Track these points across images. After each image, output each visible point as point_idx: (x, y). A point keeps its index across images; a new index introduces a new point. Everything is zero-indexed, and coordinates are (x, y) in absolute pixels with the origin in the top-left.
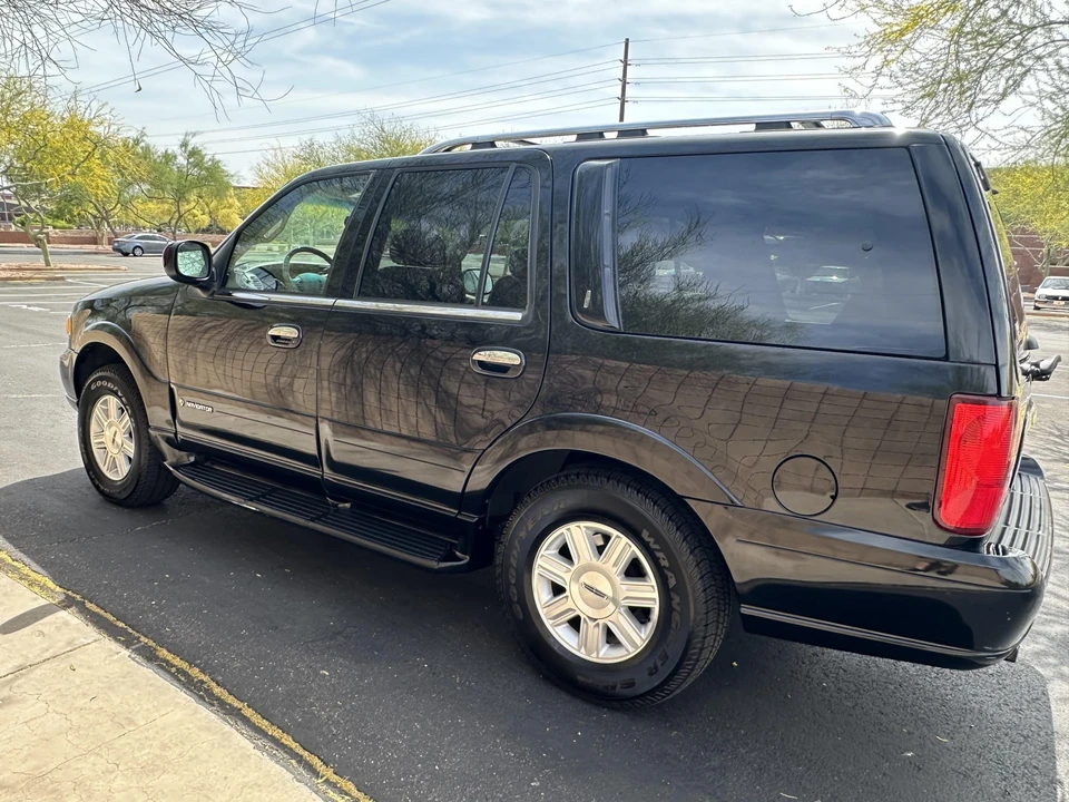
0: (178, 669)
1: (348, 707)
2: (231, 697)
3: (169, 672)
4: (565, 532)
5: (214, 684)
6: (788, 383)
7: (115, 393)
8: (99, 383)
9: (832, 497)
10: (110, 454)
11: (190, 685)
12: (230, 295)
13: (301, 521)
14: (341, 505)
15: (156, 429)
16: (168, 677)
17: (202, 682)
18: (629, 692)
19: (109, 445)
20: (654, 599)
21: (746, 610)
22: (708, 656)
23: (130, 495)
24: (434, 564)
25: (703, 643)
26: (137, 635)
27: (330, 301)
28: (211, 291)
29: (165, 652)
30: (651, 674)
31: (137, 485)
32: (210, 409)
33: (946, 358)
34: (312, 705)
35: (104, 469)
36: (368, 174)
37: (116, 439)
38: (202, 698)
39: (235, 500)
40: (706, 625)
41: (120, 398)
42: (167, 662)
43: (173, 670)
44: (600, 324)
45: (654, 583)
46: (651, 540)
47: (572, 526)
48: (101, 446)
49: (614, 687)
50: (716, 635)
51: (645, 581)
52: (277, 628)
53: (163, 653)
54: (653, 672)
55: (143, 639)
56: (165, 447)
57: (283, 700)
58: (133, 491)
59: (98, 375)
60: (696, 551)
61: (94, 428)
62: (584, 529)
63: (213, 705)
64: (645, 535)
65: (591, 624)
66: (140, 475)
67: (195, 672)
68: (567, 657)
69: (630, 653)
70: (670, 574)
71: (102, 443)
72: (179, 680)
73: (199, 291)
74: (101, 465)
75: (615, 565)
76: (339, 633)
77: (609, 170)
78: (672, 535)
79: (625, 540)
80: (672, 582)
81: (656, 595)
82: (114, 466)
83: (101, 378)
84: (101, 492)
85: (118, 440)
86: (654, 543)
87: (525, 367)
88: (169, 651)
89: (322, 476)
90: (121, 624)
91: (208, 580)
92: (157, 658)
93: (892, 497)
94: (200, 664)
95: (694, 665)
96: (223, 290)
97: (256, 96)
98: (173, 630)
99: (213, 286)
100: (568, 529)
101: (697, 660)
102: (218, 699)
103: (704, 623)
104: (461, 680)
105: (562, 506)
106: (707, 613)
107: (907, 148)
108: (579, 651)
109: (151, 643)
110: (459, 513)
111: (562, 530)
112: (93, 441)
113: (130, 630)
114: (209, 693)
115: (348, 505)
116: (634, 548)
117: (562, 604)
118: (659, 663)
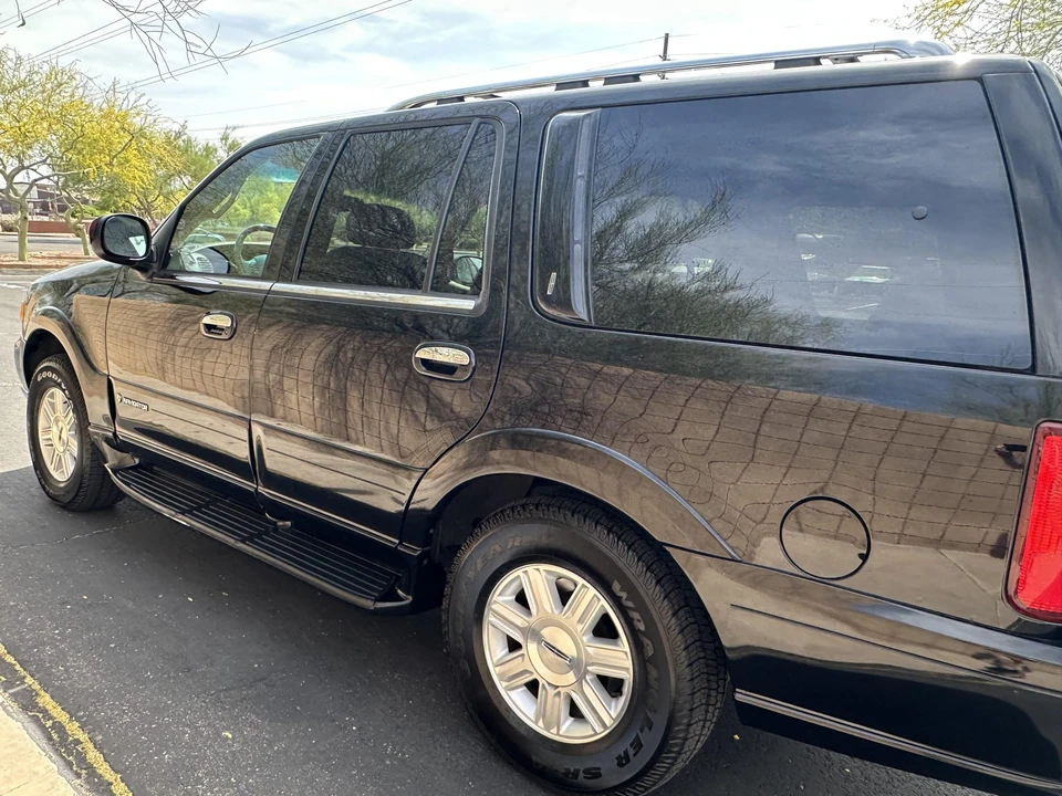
0: (54, 723)
1: (242, 787)
2: (106, 766)
3: (42, 727)
4: (522, 575)
5: (91, 746)
6: (815, 397)
7: (59, 385)
8: (44, 374)
9: (861, 556)
10: (57, 452)
11: (61, 744)
12: (173, 277)
13: (231, 541)
14: (280, 523)
15: (97, 427)
16: (38, 734)
17: (78, 742)
18: (592, 783)
19: (56, 441)
20: (627, 669)
21: (742, 696)
22: (694, 746)
23: (74, 498)
24: (369, 604)
25: (687, 731)
26: (23, 673)
27: (266, 285)
28: (150, 273)
29: (47, 697)
30: (620, 765)
31: (80, 487)
32: (145, 407)
33: (1033, 370)
34: (199, 781)
35: (51, 468)
36: (318, 137)
37: (63, 436)
38: (70, 765)
39: (166, 512)
40: (692, 710)
41: (64, 390)
42: (45, 711)
43: (49, 723)
44: (564, 316)
45: (627, 649)
46: (624, 595)
47: (530, 568)
48: (50, 443)
49: (576, 774)
50: (705, 720)
51: (617, 645)
52: (189, 670)
53: (45, 700)
54: (623, 761)
55: (29, 680)
56: (106, 447)
57: (165, 774)
58: (76, 495)
59: (45, 365)
60: (681, 613)
61: (42, 423)
62: (544, 574)
63: (78, 776)
64: (616, 587)
65: (551, 692)
66: (82, 476)
67: (73, 729)
68: (522, 731)
69: (596, 734)
70: (646, 641)
71: (49, 439)
72: (50, 739)
73: (138, 273)
74: (48, 463)
75: (580, 621)
76: (260, 680)
77: (587, 121)
78: (650, 591)
79: (592, 591)
80: (650, 651)
81: (629, 664)
82: (59, 466)
83: (47, 369)
84: (47, 493)
85: (64, 436)
86: (627, 599)
87: (474, 369)
88: (52, 697)
89: (256, 489)
90: (10, 659)
91: (131, 605)
92: (35, 706)
93: (937, 549)
94: (82, 717)
95: (675, 759)
96: (162, 273)
97: (209, 52)
98: (67, 670)
99: (151, 267)
100: (526, 572)
101: (679, 753)
102: (90, 768)
103: (688, 706)
104: (393, 750)
105: (516, 544)
106: (693, 694)
107: (980, 80)
108: (536, 723)
109: (36, 686)
110: (400, 543)
111: (518, 572)
112: (41, 437)
113: (18, 667)
114: (81, 758)
115: (289, 523)
116: (603, 602)
117: (516, 663)
118: (631, 752)
